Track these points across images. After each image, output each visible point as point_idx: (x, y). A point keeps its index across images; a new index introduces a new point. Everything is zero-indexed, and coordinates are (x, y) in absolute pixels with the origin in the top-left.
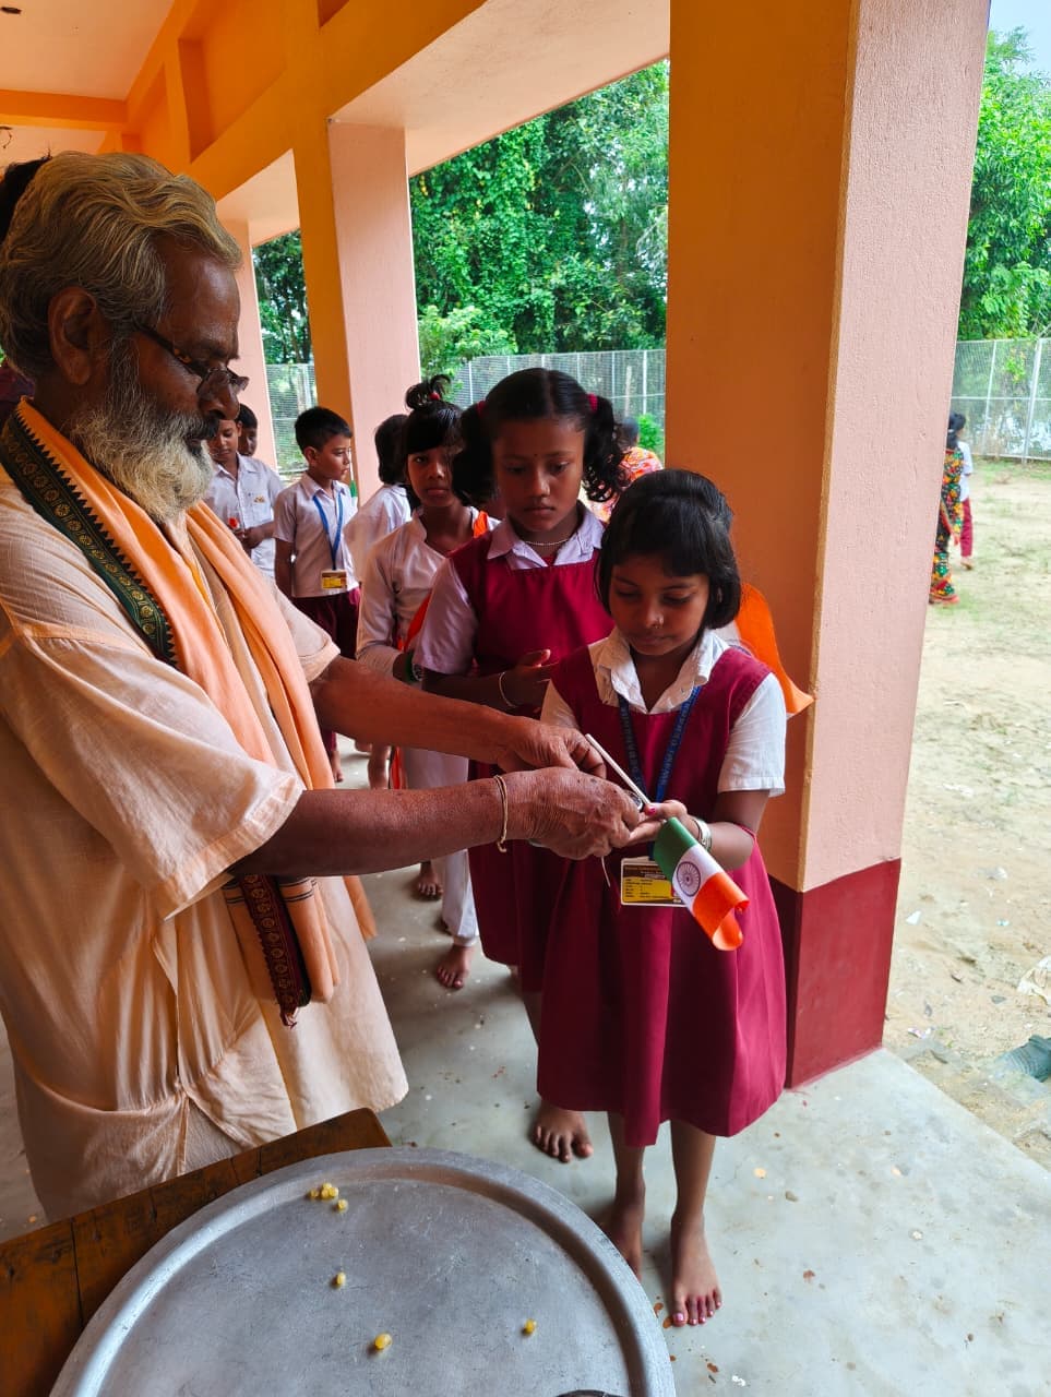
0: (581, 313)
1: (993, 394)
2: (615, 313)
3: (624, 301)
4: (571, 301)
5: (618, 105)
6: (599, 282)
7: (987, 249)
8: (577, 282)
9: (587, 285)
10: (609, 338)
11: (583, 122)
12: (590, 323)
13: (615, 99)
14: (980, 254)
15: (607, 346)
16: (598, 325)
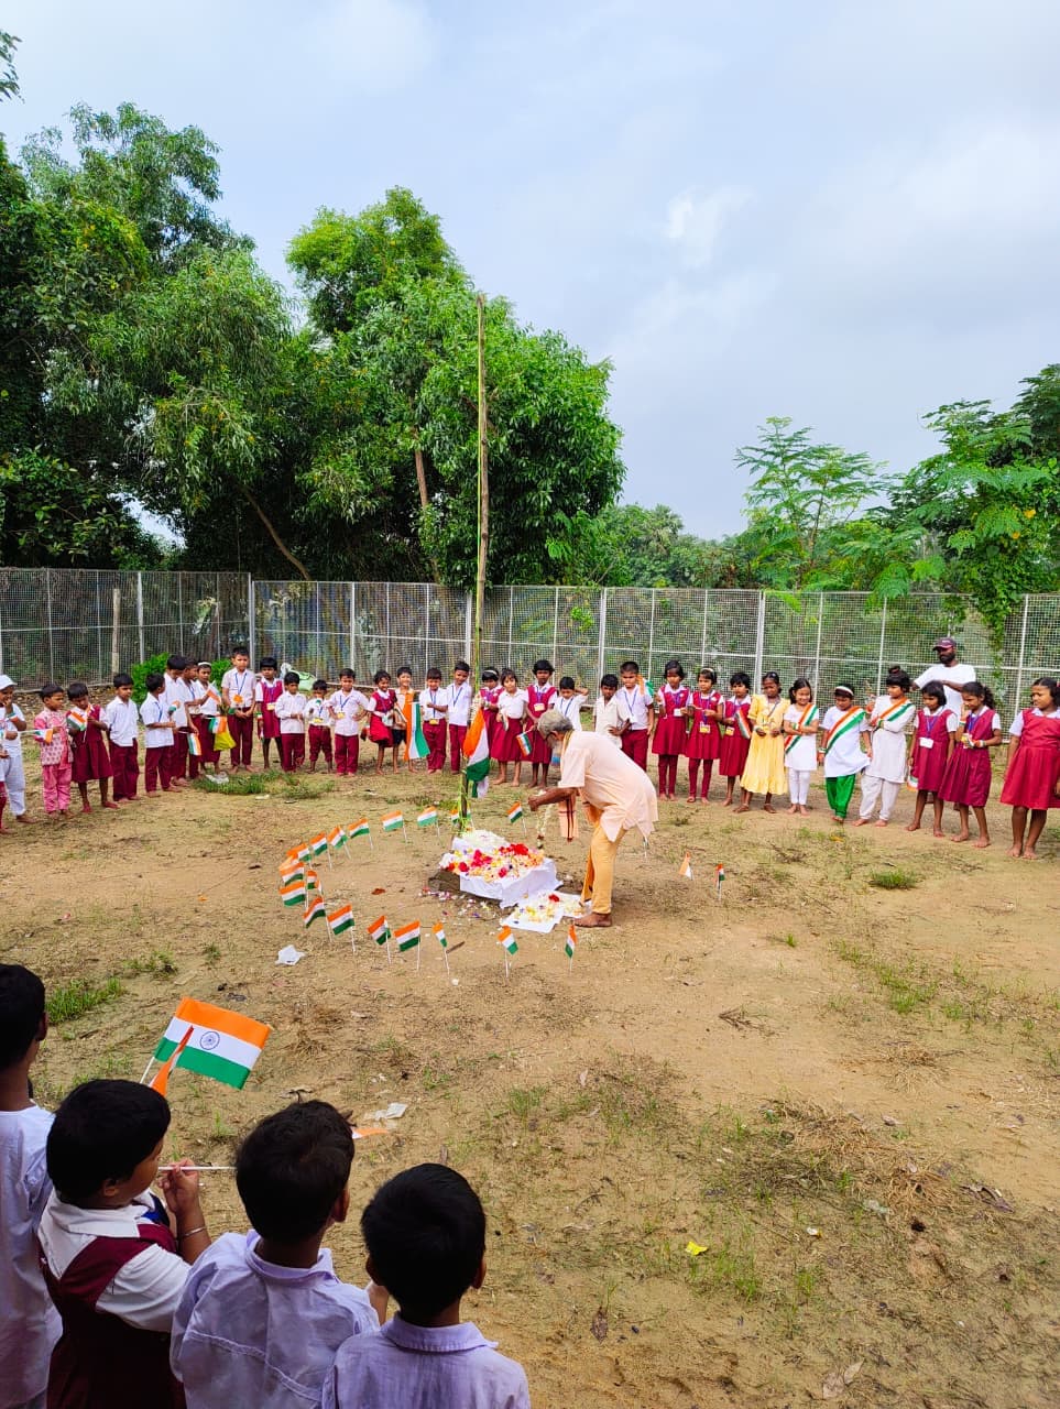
0: (44, 519)
1: (558, 641)
2: (92, 523)
3: (104, 510)
4: (30, 503)
5: (91, 279)
6: (67, 483)
7: (550, 494)
8: (37, 480)
9: (52, 486)
10: (85, 552)
11: (41, 290)
12: (56, 533)
13: (87, 271)
14: (545, 498)
15: (81, 562)
16: (67, 536)
